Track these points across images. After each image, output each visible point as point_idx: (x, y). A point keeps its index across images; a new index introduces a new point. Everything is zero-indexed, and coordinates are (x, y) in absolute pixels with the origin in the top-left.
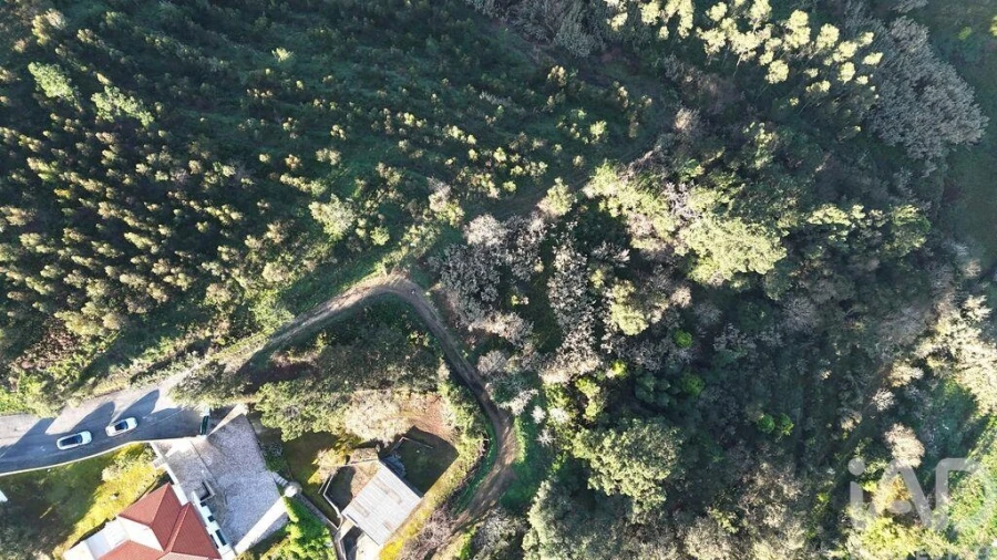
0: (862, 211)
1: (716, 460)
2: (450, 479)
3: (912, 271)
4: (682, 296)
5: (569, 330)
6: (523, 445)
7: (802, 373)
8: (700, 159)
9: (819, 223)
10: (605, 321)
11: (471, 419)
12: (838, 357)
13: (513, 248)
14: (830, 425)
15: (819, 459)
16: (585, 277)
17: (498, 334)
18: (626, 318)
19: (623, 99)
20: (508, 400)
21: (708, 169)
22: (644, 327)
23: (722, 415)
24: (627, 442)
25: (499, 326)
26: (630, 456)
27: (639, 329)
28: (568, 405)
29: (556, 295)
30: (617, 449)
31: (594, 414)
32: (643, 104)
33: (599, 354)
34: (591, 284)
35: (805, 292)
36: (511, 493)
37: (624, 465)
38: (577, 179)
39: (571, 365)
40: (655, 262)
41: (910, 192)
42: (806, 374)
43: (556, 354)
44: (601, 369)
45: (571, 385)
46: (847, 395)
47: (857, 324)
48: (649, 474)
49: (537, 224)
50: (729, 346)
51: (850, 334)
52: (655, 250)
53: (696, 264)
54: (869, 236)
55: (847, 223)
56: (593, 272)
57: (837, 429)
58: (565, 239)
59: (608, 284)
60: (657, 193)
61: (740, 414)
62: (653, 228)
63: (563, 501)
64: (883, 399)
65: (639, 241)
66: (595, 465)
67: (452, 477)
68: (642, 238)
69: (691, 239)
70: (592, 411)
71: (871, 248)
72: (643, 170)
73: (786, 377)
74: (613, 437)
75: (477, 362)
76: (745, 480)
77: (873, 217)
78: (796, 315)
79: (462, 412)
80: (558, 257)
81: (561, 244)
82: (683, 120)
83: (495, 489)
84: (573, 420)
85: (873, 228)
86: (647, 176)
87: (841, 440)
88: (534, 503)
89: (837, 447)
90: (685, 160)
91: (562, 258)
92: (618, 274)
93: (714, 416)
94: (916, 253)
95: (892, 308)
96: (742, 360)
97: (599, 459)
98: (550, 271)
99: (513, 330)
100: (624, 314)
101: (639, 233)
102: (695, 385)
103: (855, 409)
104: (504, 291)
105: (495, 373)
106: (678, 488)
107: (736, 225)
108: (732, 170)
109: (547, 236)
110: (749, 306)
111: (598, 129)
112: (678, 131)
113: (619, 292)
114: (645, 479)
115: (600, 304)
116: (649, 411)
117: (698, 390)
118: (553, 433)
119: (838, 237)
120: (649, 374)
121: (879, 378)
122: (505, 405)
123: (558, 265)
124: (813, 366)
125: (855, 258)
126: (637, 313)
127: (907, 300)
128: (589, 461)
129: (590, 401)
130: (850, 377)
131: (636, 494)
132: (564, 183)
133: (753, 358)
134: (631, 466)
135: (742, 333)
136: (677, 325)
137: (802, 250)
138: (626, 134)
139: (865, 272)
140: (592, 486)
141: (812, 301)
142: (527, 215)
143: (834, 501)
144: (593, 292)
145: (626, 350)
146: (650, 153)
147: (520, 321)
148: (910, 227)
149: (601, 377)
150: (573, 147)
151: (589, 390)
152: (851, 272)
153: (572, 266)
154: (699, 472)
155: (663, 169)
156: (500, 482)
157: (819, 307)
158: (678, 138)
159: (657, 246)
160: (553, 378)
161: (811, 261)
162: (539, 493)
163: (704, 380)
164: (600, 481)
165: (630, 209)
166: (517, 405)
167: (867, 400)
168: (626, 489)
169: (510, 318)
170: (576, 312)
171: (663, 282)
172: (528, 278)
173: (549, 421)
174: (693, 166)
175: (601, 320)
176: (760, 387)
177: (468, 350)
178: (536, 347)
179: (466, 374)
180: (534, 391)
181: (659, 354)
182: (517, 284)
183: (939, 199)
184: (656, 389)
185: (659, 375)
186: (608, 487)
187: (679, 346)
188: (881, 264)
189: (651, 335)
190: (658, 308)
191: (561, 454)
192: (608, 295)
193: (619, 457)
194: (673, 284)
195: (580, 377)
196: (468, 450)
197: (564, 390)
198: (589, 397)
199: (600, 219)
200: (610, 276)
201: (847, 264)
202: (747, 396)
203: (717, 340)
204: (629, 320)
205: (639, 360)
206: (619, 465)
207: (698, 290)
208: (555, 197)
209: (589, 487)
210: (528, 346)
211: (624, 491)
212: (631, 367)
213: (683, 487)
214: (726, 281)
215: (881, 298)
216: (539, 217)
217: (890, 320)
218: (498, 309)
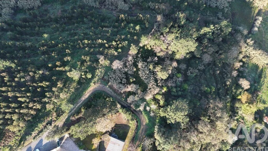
0: (213, 26)
1: (198, 104)
2: (130, 134)
3: (231, 38)
4: (175, 64)
5: (148, 83)
6: (147, 118)
7: (212, 74)
8: (167, 27)
9: (203, 33)
10: (157, 78)
11: (131, 116)
12: (219, 66)
13: (126, 67)
14: (224, 85)
15: (224, 95)
16: (148, 68)
17: (130, 91)
18: (162, 75)
19: (141, 18)
20: (139, 108)
21: (170, 29)
22: (168, 76)
23: (196, 92)
24: (174, 107)
25: (130, 88)
26: (176, 111)
27: (166, 76)
28: (155, 103)
29: (142, 75)
30: (172, 110)
31: (163, 103)
32: (147, 17)
33: (158, 87)
34: (150, 69)
35: (206, 52)
36: (148, 132)
37: (175, 114)
38: (137, 43)
39: (152, 92)
40: (165, 58)
41: (223, 17)
43: (147, 91)
44: (160, 91)
45: (154, 97)
46: (225, 75)
47: (222, 56)
48: (182, 114)
49: (130, 58)
50: (191, 73)
51: (221, 59)
52: (164, 54)
53: (175, 55)
54: (217, 32)
55: (210, 31)
56: (149, 66)
57: (226, 85)
58: (139, 60)
59: (154, 68)
60: (159, 39)
61: (201, 90)
62: (161, 49)
63: (163, 129)
64: (235, 73)
65: (158, 54)
66: (167, 117)
67: (131, 133)
68: (159, 52)
69: (172, 48)
70: (162, 103)
71: (219, 35)
72: (153, 34)
73: (208, 76)
74: (170, 107)
75: (127, 100)
76: (208, 107)
77: (216, 27)
78: (206, 59)
79: (127, 115)
80: (139, 65)
81: (138, 61)
82: (159, 18)
83: (143, 133)
84: (158, 107)
85: (217, 30)
86: (155, 36)
87: (228, 88)
88: (155, 132)
89: (227, 90)
90: (163, 28)
91: (140, 65)
92: (156, 64)
93: (194, 93)
94: (230, 33)
95: (229, 49)
96: (196, 76)
97: (168, 115)
98: (138, 70)
99: (133, 89)
101: (158, 51)
102: (186, 86)
103: (229, 78)
104: (127, 79)
105: (133, 102)
106: (191, 115)
107: (182, 40)
108: (176, 27)
109: (134, 60)
110: (193, 61)
111: (138, 28)
113: (158, 69)
114: (182, 116)
115: (154, 73)
116: (176, 97)
117: (187, 87)
118: (153, 112)
119: (209, 35)
120: (173, 88)
121: (232, 68)
122: (138, 109)
123: (139, 67)
124: (214, 71)
125: (215, 39)
126: (165, 73)
127: (232, 45)
128: (166, 116)
129: (160, 100)
130: (224, 71)
131: (181, 121)
132: (134, 45)
133: (198, 74)
134: (177, 114)
135: (193, 69)
136: (176, 72)
137: (201, 42)
138: (146, 27)
139: (219, 42)
140: (169, 123)
141: (209, 54)
142: (127, 57)
143: (232, 104)
144: (151, 71)
145: (165, 83)
146: (153, 30)
147: (135, 85)
148: (227, 26)
149: (161, 93)
150: (133, 34)
151: (159, 97)
152: (216, 43)
153: (143, 66)
154: (195, 109)
155: (158, 33)
156: (144, 130)
157: (211, 55)
158: (159, 23)
159: (164, 53)
160: (149, 97)
161: (205, 44)
162: (155, 130)
163: (188, 84)
164: (170, 121)
165: (153, 46)
166: (141, 108)
167: (231, 75)
169: (132, 85)
170: (148, 78)
171: (168, 62)
172: (133, 73)
173: (151, 109)
174: (166, 29)
175: (156, 78)
176: (203, 81)
177: (123, 98)
178: (141, 91)
179: (125, 105)
180: (145, 103)
181: (174, 81)
182: (131, 76)
183: (231, 17)
184: (177, 91)
185: (176, 87)
186: (173, 122)
187: (178, 78)
188: (222, 38)
189: (170, 77)
190: (169, 69)
191: (158, 117)
192: (155, 70)
193: (173, 112)
194: (171, 62)
195: (156, 95)
196: (133, 125)
197: (153, 100)
198: (160, 99)
199: (146, 51)
200: (154, 65)
201: (214, 41)
202: (200, 85)
203: (188, 73)
204: (163, 75)
205: (169, 85)
207: (178, 61)
208: (133, 49)
209: (168, 123)
210: (139, 91)
211: (177, 121)
212: (168, 87)
213: (192, 114)
214: (185, 56)
215: (226, 47)
216: (130, 56)
217: (230, 52)
218: (128, 84)
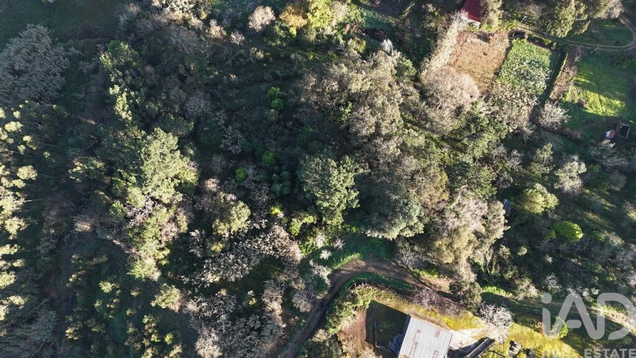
0: (113, 88)
1: (311, 130)
2: (390, 301)
3: (146, 45)
4: (211, 184)
5: (261, 254)
6: (350, 258)
7: (238, 91)
8: (109, 205)
9: (130, 112)
10: (246, 231)
11: (346, 304)
12: (219, 73)
13: (215, 317)
14: (265, 65)
15: (288, 65)
16: (220, 257)
17: (281, 305)
18: (239, 218)
19: (79, 276)
20: (324, 280)
21: (115, 197)
22: (241, 204)
23: (283, 133)
24: (320, 192)
25: (276, 307)
26: (329, 188)
27: (243, 207)
28: (312, 236)
29: (240, 272)
30: (328, 197)
31: (311, 217)
32: (79, 259)
33: (271, 226)
34: (223, 251)
35: (182, 106)
36: (383, 254)
37: (336, 190)
38: (150, 288)
39: (284, 243)
40: (194, 211)
41: (94, 59)
42: (238, 88)
43: (280, 257)
44: (280, 224)
45: (298, 238)
46: (242, 60)
47: (192, 68)
48: (336, 172)
49: (192, 307)
50: (235, 143)
51: (201, 70)
52: (184, 214)
53: (186, 183)
54: (130, 77)
55: (124, 95)
56: (214, 252)
57: (265, 59)
58: (197, 281)
59: (219, 238)
60: (142, 227)
61: (278, 122)
62: (169, 222)
63: (374, 220)
64: (237, 38)
65: (182, 228)
66: (343, 206)
67: (388, 300)
68: (179, 227)
69: (167, 193)
70: (310, 219)
71: (138, 74)
72: (129, 243)
73: (243, 101)
74: (321, 202)
75: (306, 313)
76: (317, 107)
77: (116, 78)
78: (200, 107)
79: (343, 314)
80: (211, 281)
81: (201, 282)
82: (84, 226)
83: (385, 266)
84: (321, 229)
85: (124, 76)
86: (131, 239)
87: (272, 56)
88: (383, 237)
89: (276, 57)
90: (111, 216)
91: (211, 278)
92: (211, 235)
93: (285, 138)
94: (133, 46)
95: (176, 49)
96: (242, 131)
97: (339, 206)
98: (224, 283)
99: (275, 295)
100: (237, 220)
101: (175, 229)
102: (268, 158)
103: (249, 53)
104: (249, 311)
105: (309, 296)
106: (337, 148)
107: (148, 168)
108: (111, 180)
109: (198, 295)
110: (204, 139)
111: (107, 287)
112: (92, 226)
113: (223, 229)
114: (339, 173)
115: (236, 238)
116: (296, 183)
117: (271, 154)
118: (334, 240)
119: (136, 97)
120: (272, 189)
121: (225, 44)
122: (328, 281)
123: (217, 279)
124: (231, 85)
125: (148, 82)
126: (233, 212)
127: (166, 42)
128: (343, 211)
129: (304, 221)
130: (230, 62)
131: (351, 175)
132: (154, 299)
133: (238, 125)
134: (335, 185)
135: (224, 138)
136: (233, 181)
137: (154, 117)
138: (107, 262)
139: (156, 72)
140: (357, 204)
141: (187, 99)
142: (188, 315)
143: (310, 49)
144: (229, 246)
145: (261, 209)
146: (115, 241)
147: (266, 291)
148: (115, 54)
149: (285, 220)
150: (126, 301)
151: (297, 225)
152: (159, 81)
153: (215, 269)
154: (322, 138)
155: (124, 228)
156: (379, 264)
157: (190, 94)
158: (98, 225)
159: (181, 214)
160: (297, 253)
161: (160, 109)
162: (376, 236)
163: (263, 153)
164: (352, 201)
165: (160, 241)
166: (325, 273)
167: (240, 47)
168: (350, 182)
169: (266, 300)
170: (247, 254)
171: (206, 200)
172: (234, 297)
173: (327, 245)
174: (115, 210)
175: (247, 234)
176: (255, 115)
177: (300, 321)
178: (281, 272)
179: (317, 315)
180: (311, 263)
181: (256, 187)
182: (241, 303)
183: (94, 40)
184: (280, 181)
185: (271, 182)
186: (354, 195)
187: (247, 176)
188: (148, 64)
189: (246, 197)
190: (224, 198)
191: (345, 229)
192: (227, 235)
193: (332, 195)
194: (206, 193)
195: (290, 233)
196: (367, 295)
197: (303, 243)
198: (302, 223)
199: (174, 260)
200: (214, 238)
201: (154, 85)
202: (265, 121)
203: (234, 152)
204: (240, 216)
205: (265, 198)
206: (337, 193)
207: (204, 175)
208: (167, 301)
209: (359, 206)
210: (282, 278)
211: (352, 183)
212: (271, 203)
213: (336, 145)
214: (191, 160)
215: (170, 58)
216: (185, 307)
217: (183, 49)
218: (264, 311)
